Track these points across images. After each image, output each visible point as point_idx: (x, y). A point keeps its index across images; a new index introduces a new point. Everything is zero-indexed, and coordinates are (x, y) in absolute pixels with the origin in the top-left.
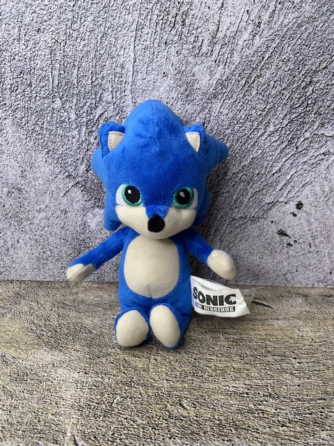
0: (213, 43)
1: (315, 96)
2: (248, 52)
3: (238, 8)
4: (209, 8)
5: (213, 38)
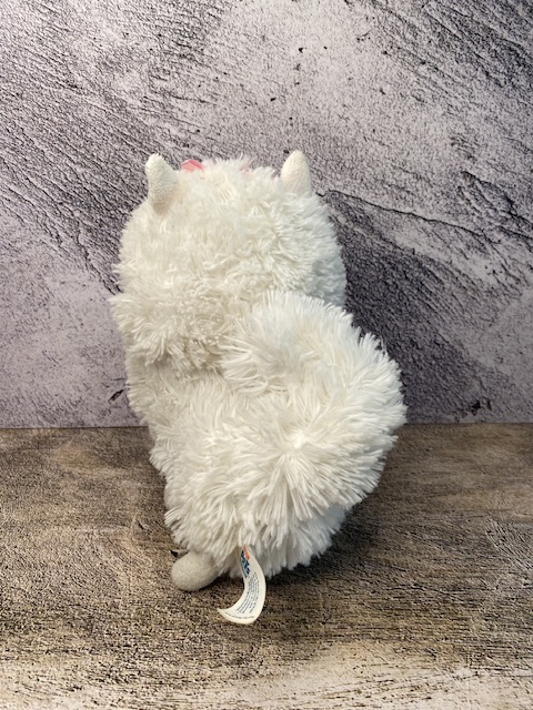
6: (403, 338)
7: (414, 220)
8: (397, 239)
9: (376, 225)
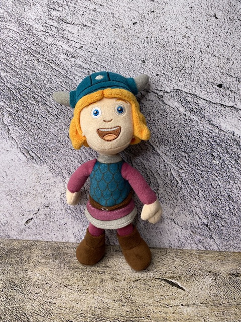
0: (58, 20)
1: (29, 106)
2: (54, 50)
3: (84, 39)
4: (83, 15)
5: (62, 20)
6: (223, 194)
7: (235, 112)
8: (221, 124)
9: (207, 114)
